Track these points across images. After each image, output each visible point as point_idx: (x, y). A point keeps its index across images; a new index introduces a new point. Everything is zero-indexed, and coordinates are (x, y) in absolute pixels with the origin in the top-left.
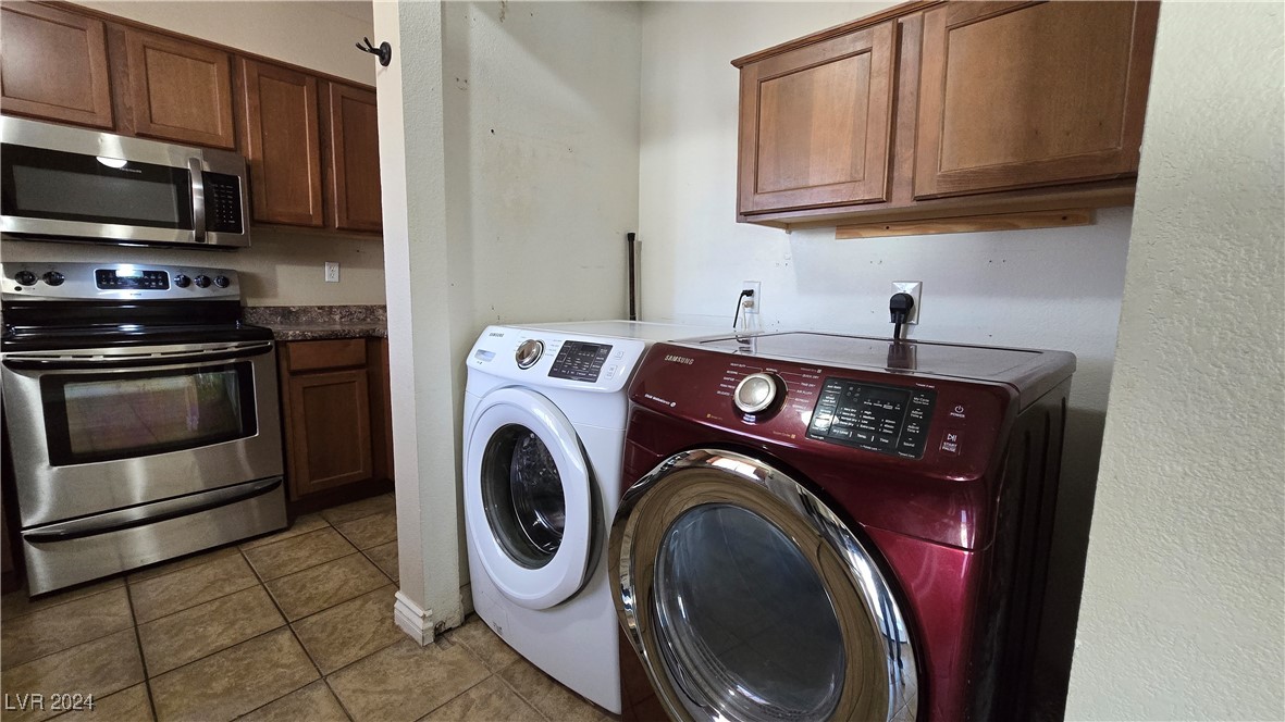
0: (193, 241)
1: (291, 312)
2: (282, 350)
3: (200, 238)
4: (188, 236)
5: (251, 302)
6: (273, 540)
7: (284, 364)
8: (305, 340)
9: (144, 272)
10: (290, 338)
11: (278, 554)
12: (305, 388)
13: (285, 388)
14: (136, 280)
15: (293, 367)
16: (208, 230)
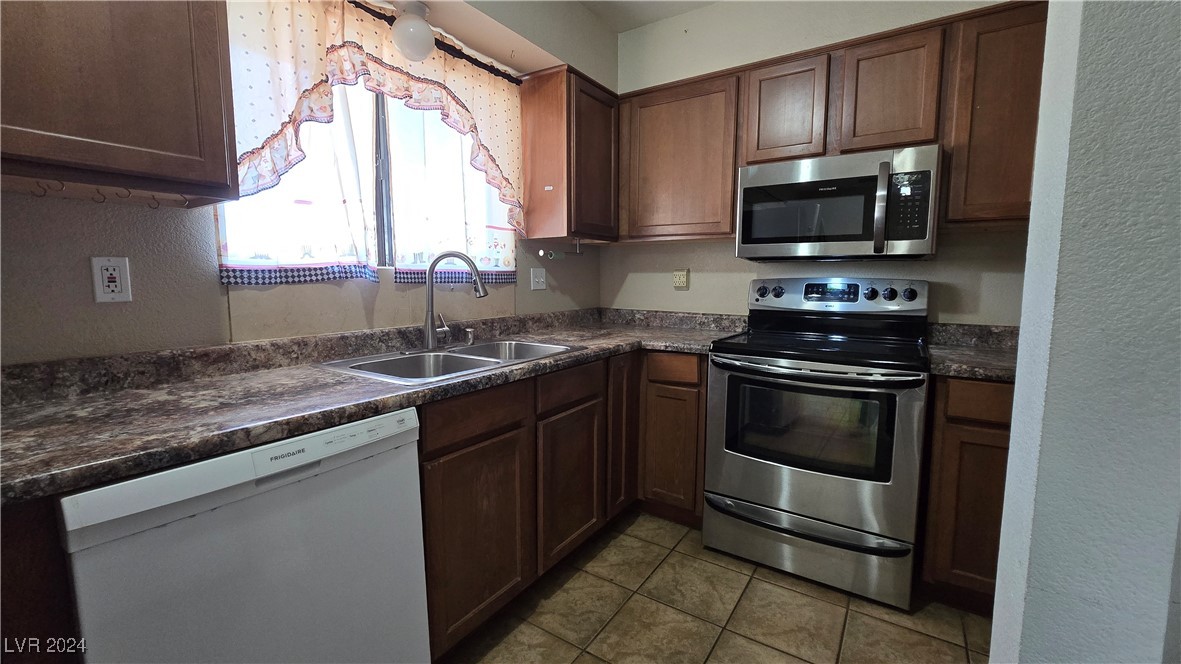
0: (872, 252)
1: (990, 333)
2: (939, 385)
3: (879, 249)
4: (867, 248)
5: (943, 318)
6: (886, 617)
7: (940, 406)
8: (973, 378)
9: (849, 285)
10: (952, 373)
11: (877, 642)
12: (962, 442)
13: (938, 435)
14: (843, 292)
15: (951, 412)
16: (889, 238)
